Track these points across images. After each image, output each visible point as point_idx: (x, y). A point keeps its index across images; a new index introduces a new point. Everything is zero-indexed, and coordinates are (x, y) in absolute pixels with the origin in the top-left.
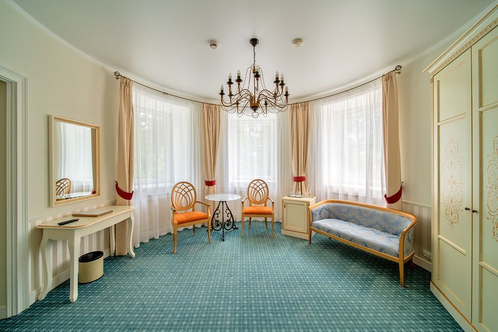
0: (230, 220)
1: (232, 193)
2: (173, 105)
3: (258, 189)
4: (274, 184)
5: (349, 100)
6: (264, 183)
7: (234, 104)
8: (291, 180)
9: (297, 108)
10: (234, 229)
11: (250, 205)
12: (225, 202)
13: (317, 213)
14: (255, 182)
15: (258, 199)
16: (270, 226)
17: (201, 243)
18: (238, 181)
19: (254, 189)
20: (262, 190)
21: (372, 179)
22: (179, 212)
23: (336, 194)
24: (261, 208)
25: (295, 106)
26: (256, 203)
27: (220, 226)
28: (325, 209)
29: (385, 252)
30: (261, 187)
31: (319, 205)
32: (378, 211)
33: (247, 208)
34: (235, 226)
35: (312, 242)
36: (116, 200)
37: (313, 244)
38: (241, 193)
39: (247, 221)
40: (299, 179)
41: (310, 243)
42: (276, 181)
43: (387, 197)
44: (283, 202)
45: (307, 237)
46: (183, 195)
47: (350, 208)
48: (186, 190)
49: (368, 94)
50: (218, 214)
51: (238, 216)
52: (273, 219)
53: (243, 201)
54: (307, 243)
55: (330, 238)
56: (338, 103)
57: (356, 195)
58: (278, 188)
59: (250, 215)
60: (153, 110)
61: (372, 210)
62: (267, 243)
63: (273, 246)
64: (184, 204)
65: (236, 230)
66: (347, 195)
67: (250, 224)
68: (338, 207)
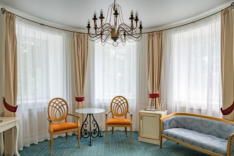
0: (96, 129)
1: (98, 108)
2: (49, 34)
3: (120, 104)
4: (133, 100)
5: (195, 30)
6: (125, 99)
7: (99, 35)
8: (147, 96)
9: (153, 36)
10: (99, 137)
11: (113, 117)
12: (92, 114)
13: (167, 123)
14: (117, 99)
15: (120, 112)
16: (129, 134)
17: (72, 147)
18: (103, 98)
19: (116, 105)
20: (123, 105)
21: (212, 95)
22: (54, 123)
23: (184, 108)
24: (122, 119)
25: (151, 34)
26: (118, 115)
27: (88, 134)
28: (174, 120)
29: (217, 153)
30: (122, 102)
31: (170, 117)
32: (215, 121)
33: (110, 120)
34: (100, 134)
35: (163, 146)
36: (4, 113)
37: (164, 148)
38: (105, 108)
39: (111, 131)
40: (154, 96)
41: (161, 148)
42: (135, 98)
43: (223, 109)
44: (140, 114)
45: (158, 143)
46: (58, 109)
47: (194, 119)
48: (60, 105)
49: (210, 25)
50: (86, 125)
51: (102, 126)
52: (131, 128)
53: (107, 114)
54: (158, 148)
55: (178, 144)
56: (187, 32)
57: (200, 109)
58: (137, 103)
59: (113, 126)
60: (32, 38)
61: (211, 120)
62: (126, 147)
63: (130, 150)
64: (58, 117)
65: (101, 138)
66: (192, 109)
67: (113, 133)
68: (185, 118)
